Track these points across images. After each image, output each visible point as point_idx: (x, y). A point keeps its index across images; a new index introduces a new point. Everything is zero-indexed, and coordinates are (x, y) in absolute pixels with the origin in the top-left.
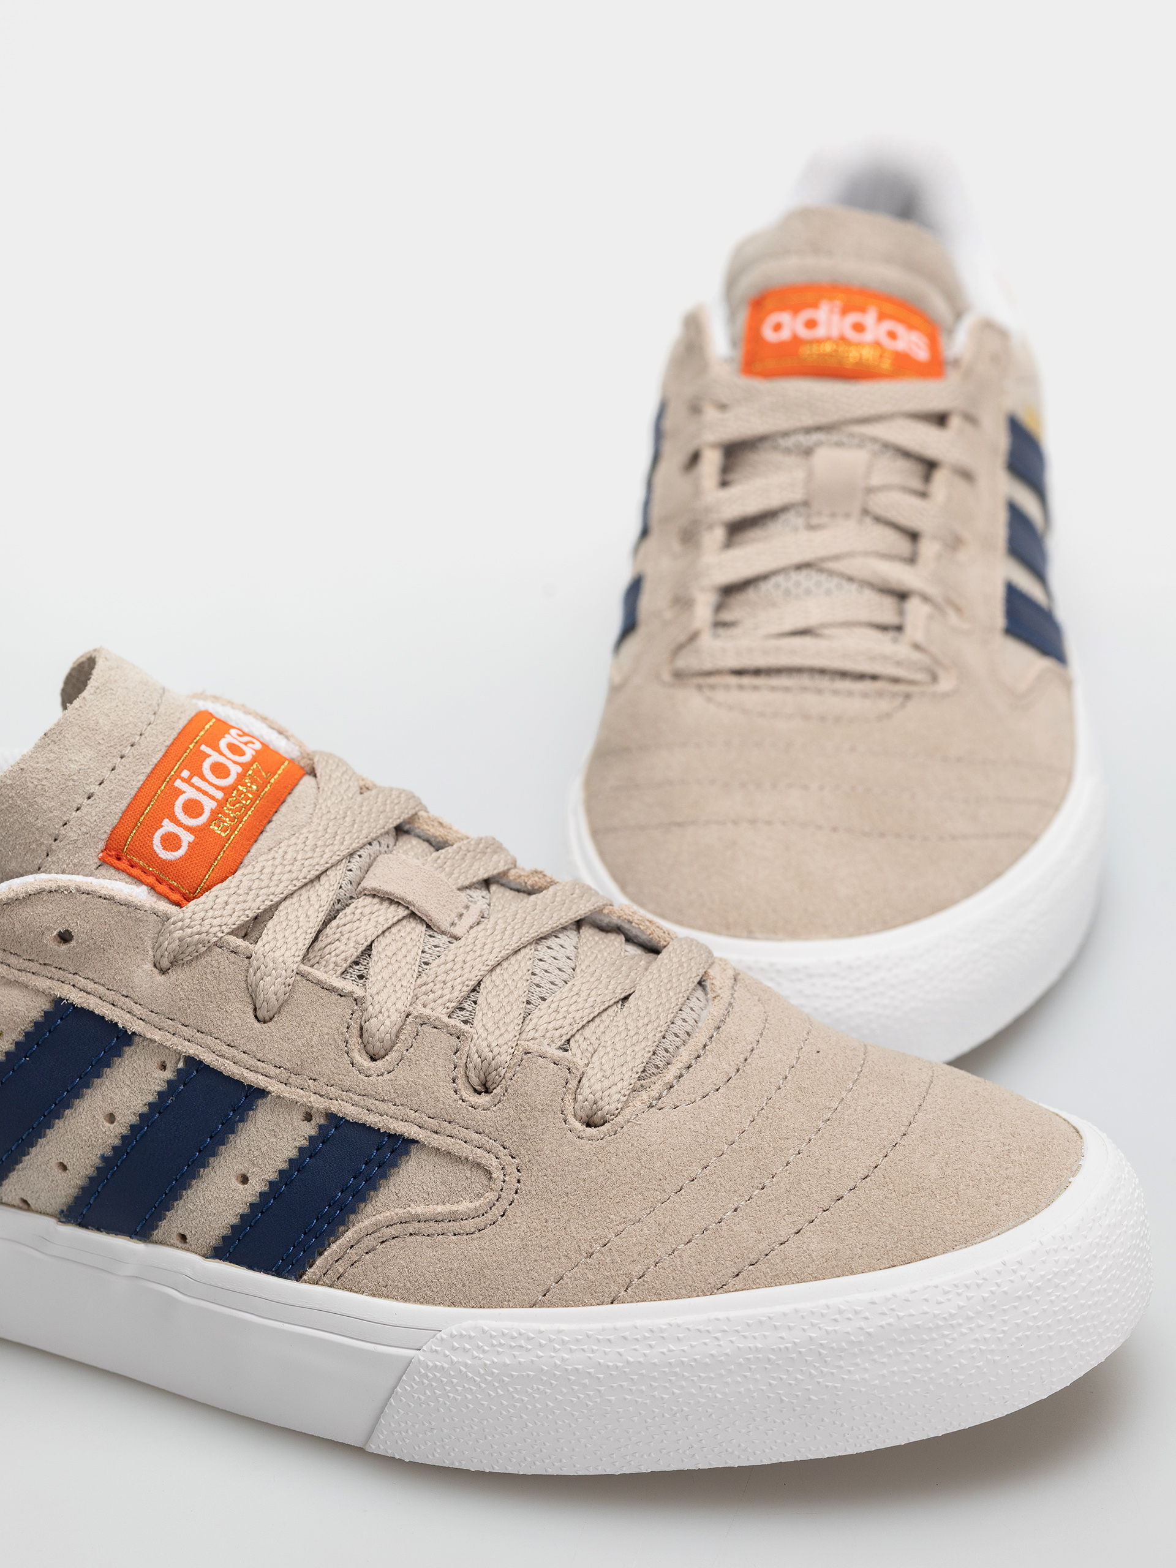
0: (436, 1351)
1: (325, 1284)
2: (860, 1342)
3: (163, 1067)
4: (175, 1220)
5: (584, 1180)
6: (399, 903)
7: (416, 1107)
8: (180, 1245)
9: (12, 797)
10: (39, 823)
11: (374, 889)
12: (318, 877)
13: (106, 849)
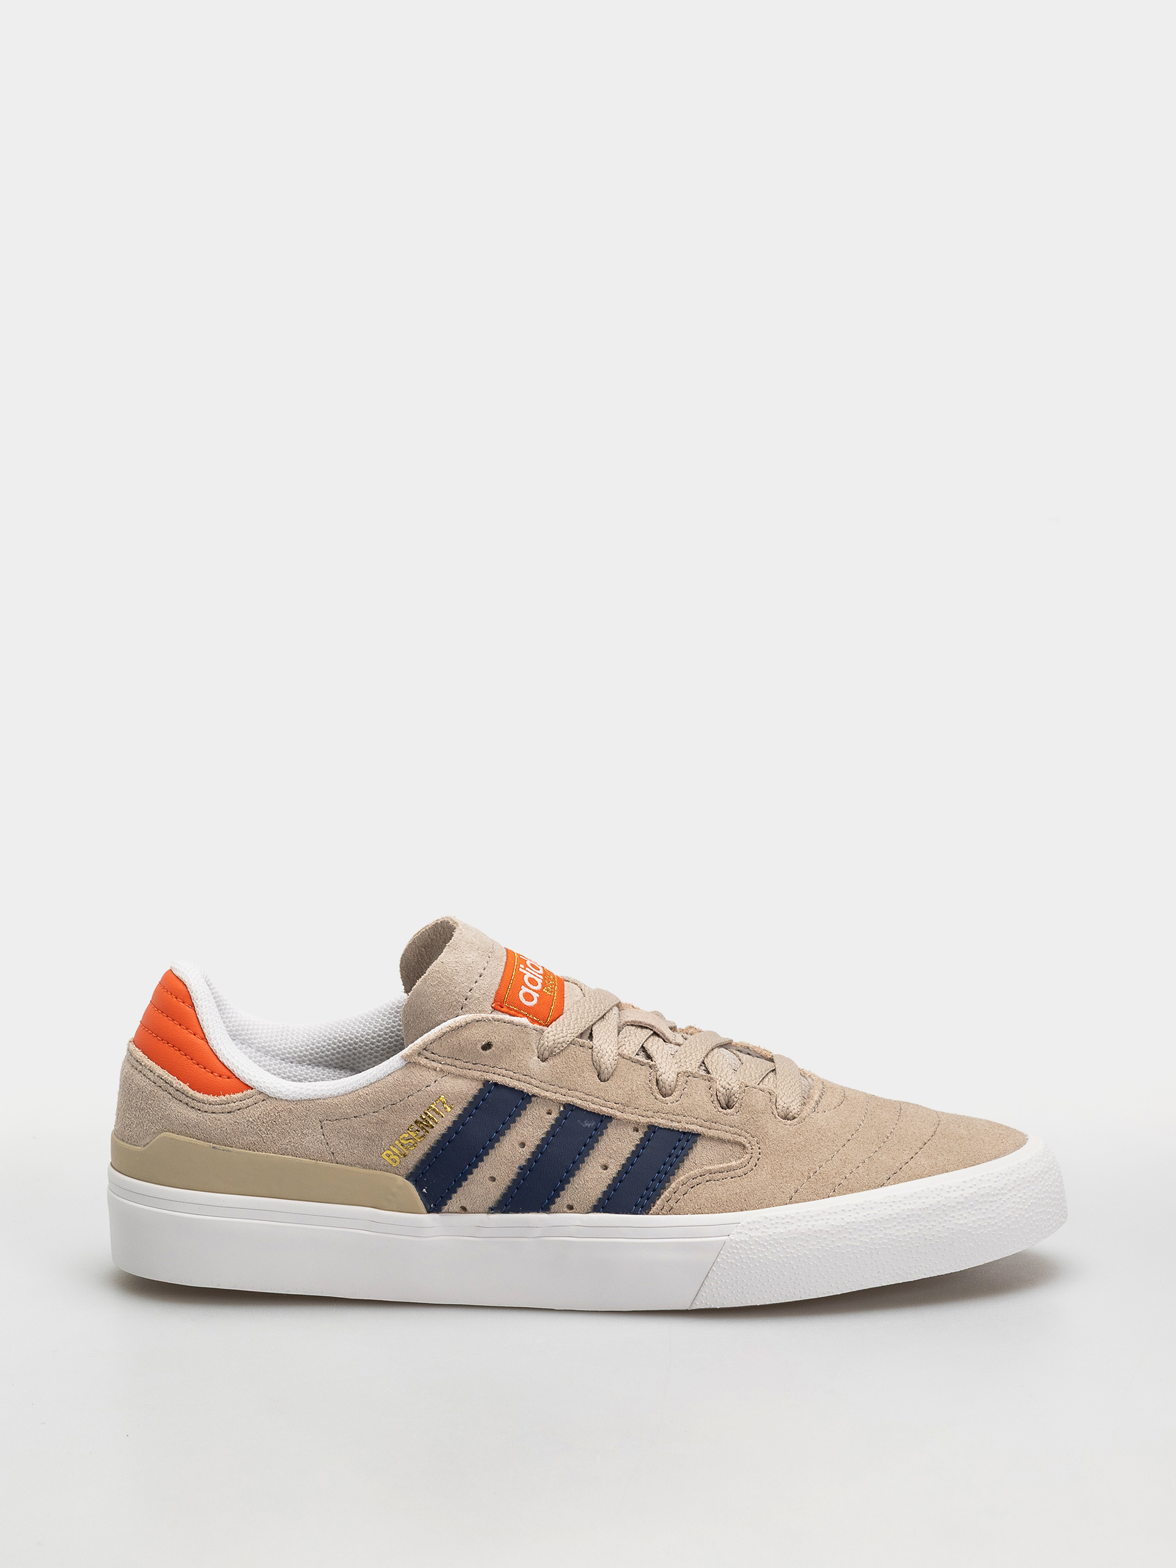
0: (741, 1233)
1: (663, 1214)
2: (962, 1202)
3: (549, 1113)
4: (567, 1196)
5: (795, 1144)
6: (647, 1028)
7: (696, 1116)
8: (568, 1211)
9: (440, 978)
10: (457, 990)
11: (632, 1021)
12: (603, 1017)
13: (495, 1001)
